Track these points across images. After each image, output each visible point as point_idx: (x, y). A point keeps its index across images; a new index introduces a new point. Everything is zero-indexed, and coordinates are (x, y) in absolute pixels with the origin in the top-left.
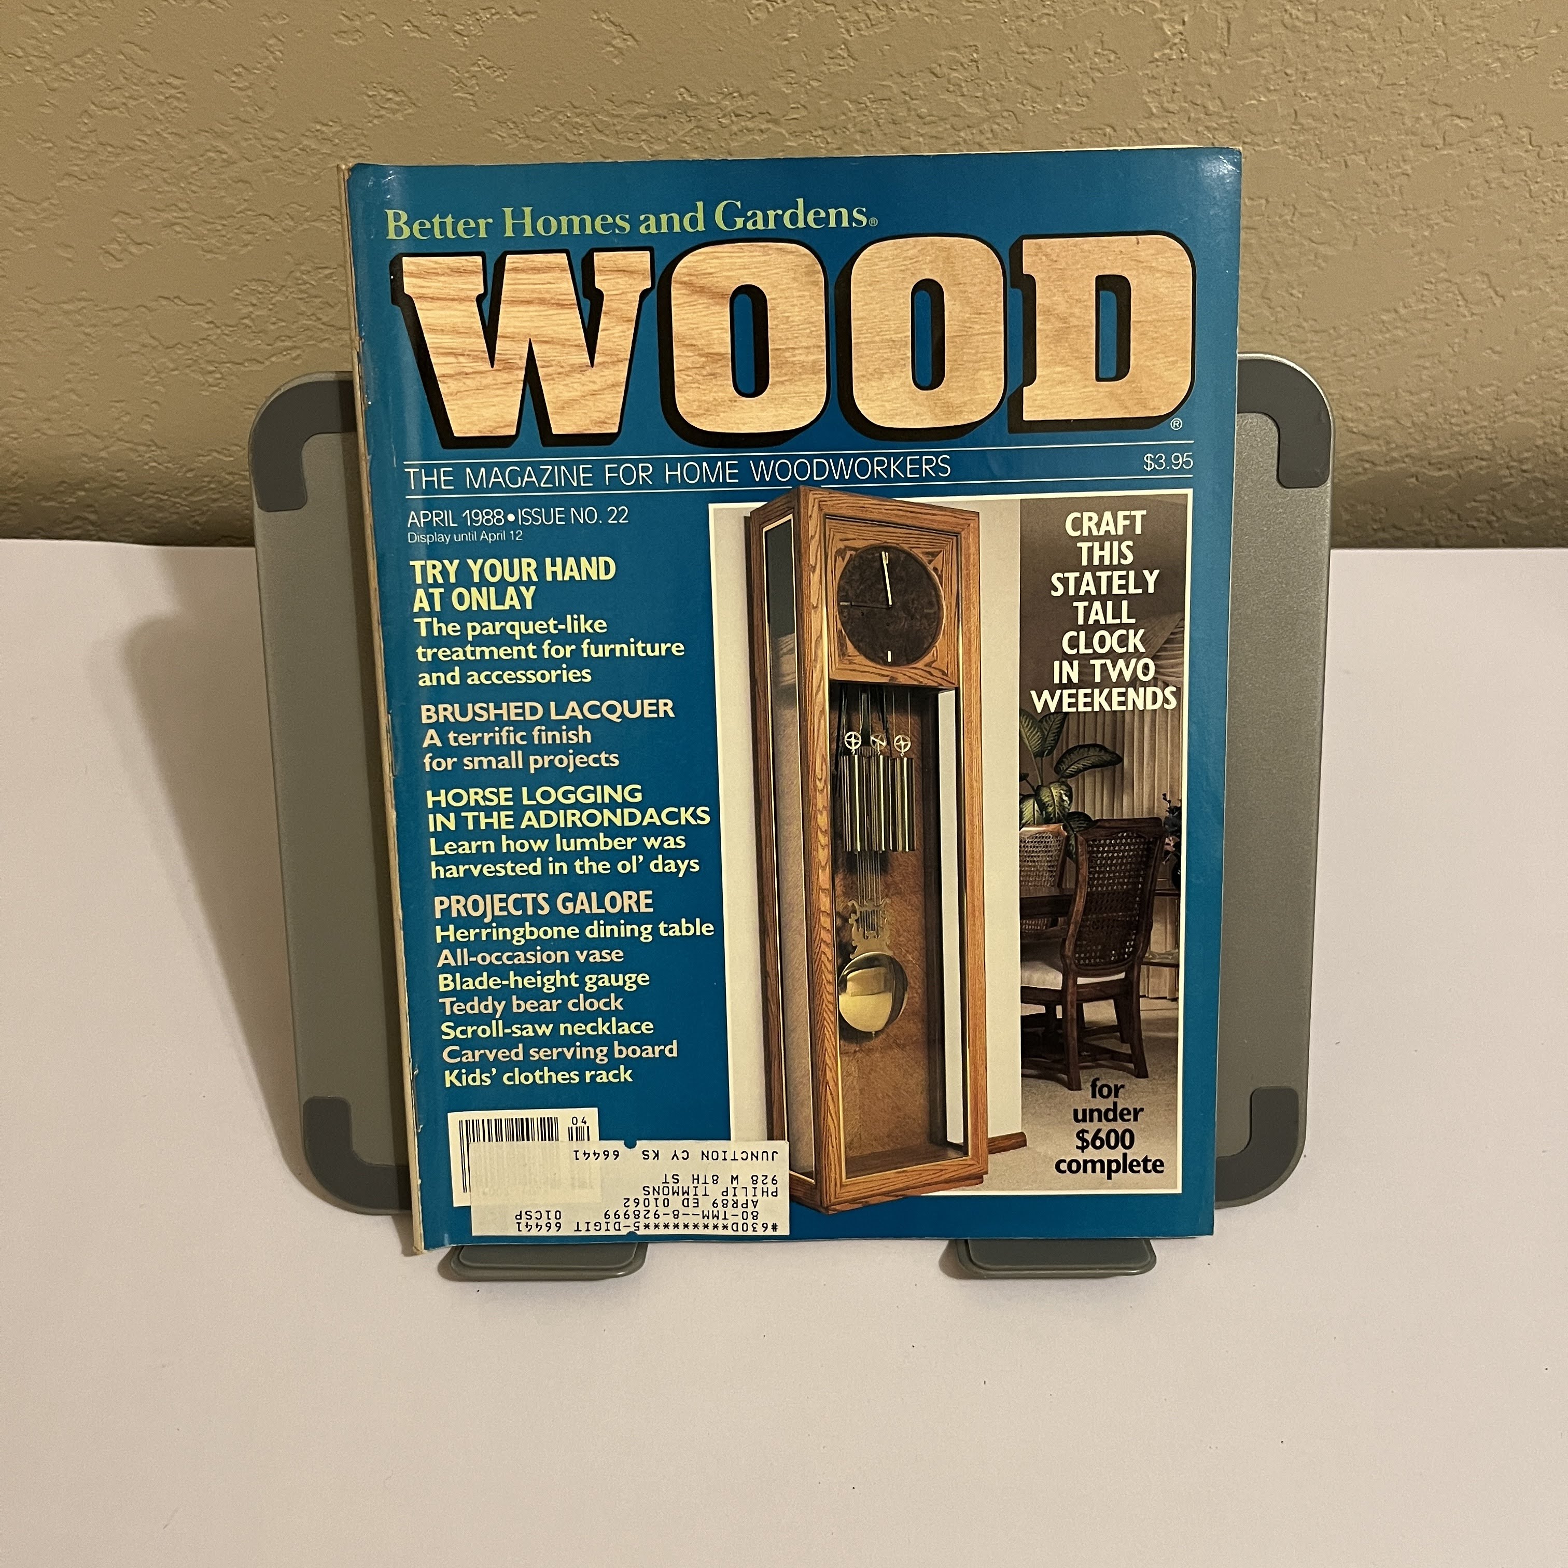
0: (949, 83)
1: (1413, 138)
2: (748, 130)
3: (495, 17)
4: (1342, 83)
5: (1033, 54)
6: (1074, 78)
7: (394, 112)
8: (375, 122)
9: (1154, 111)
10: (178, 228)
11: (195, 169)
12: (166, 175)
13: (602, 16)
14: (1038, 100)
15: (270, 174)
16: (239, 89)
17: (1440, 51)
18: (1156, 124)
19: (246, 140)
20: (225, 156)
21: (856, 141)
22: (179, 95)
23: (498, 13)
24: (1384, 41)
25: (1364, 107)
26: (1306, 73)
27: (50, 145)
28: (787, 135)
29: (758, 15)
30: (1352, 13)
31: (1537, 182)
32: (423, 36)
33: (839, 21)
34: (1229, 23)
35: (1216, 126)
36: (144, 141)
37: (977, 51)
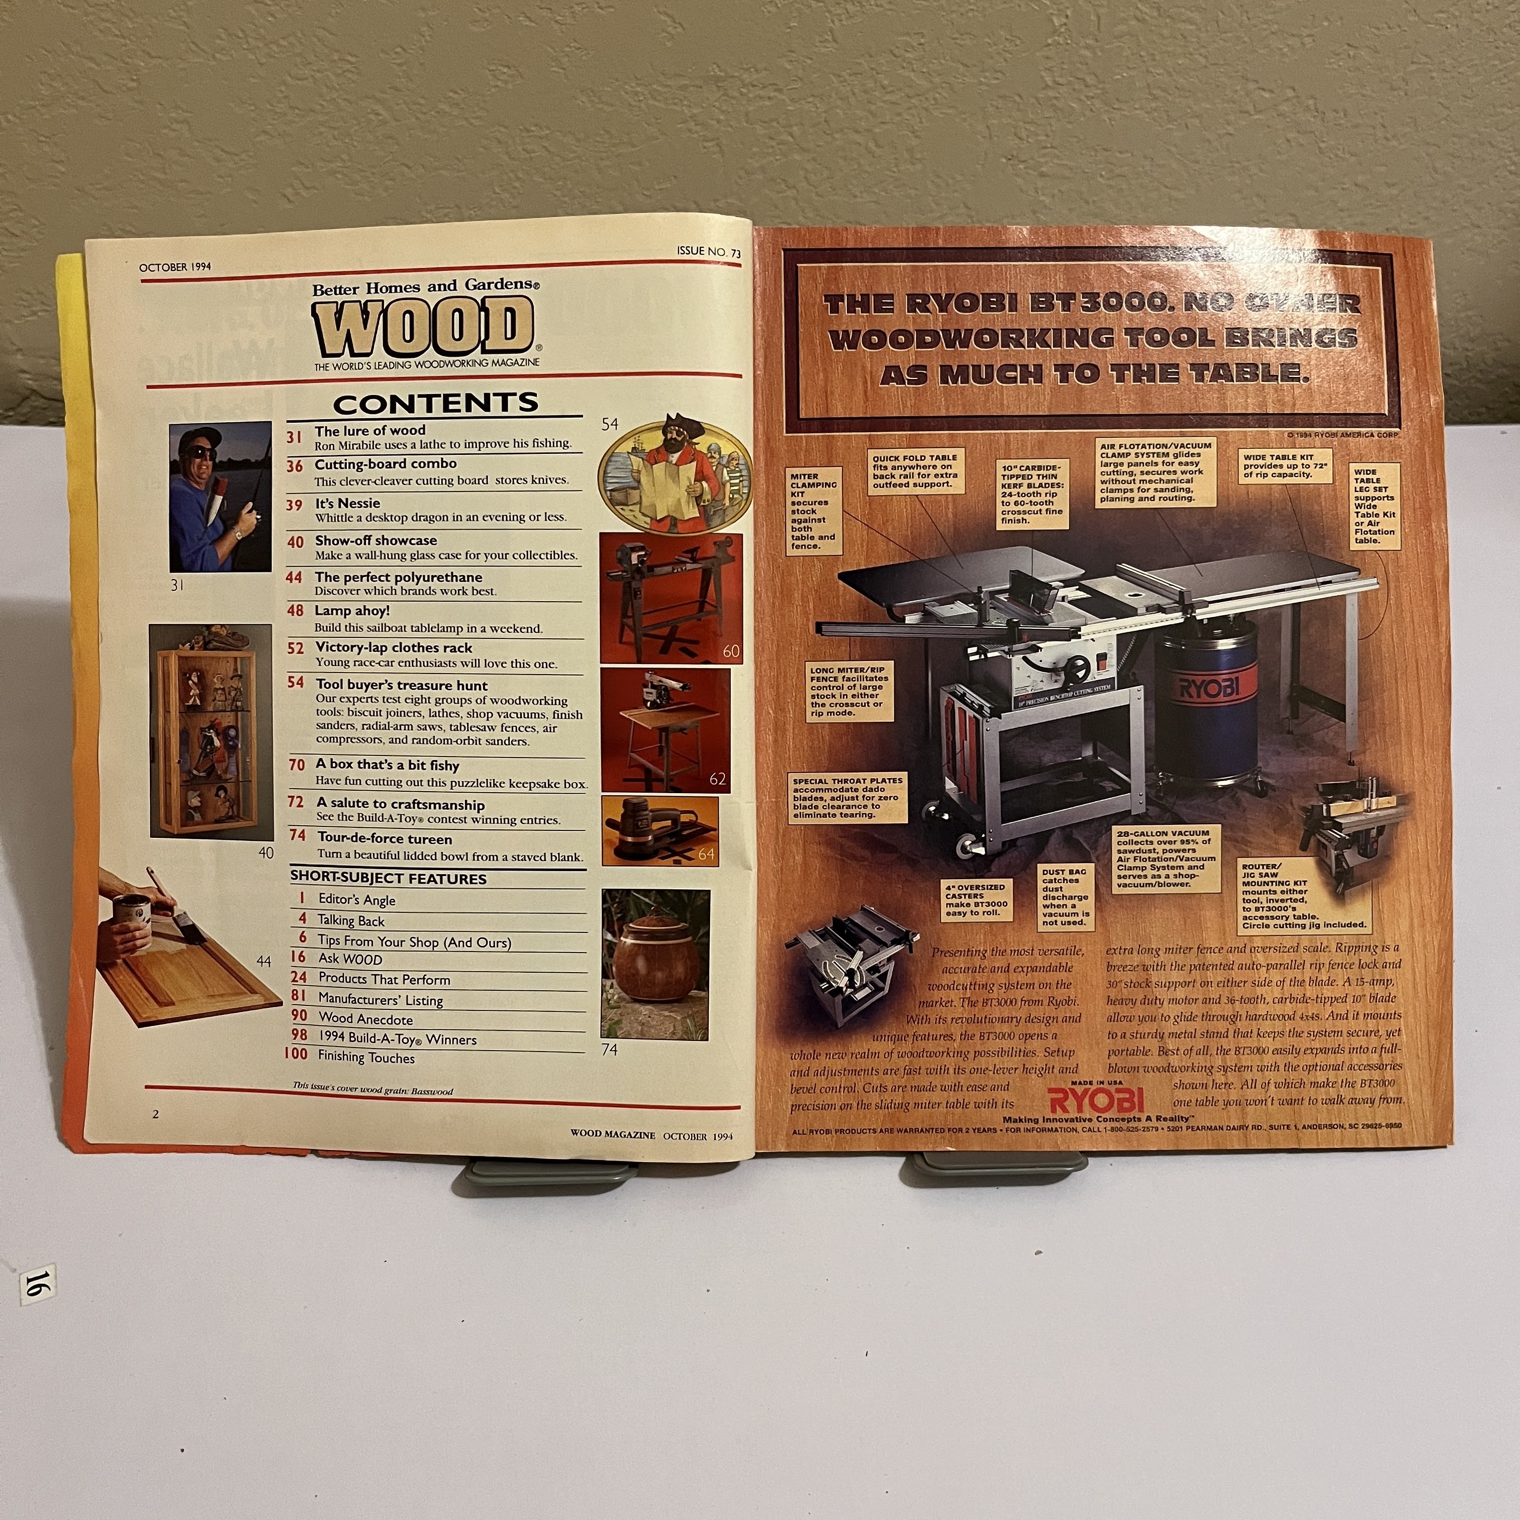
0: (904, 61)
1: (1231, 105)
2: (761, 98)
3: (585, 10)
4: (1180, 62)
5: (963, 40)
6: (992, 58)
7: (506, 82)
8: (493, 90)
9: (1050, 83)
10: (339, 176)
11: (356, 128)
12: (336, 133)
13: (661, 10)
14: (967, 74)
15: (412, 131)
16: (400, 65)
17: (1246, 39)
18: (1051, 93)
19: (398, 104)
20: (381, 118)
21: (838, 107)
22: (353, 69)
23: (587, 7)
24: (1207, 31)
25: (1197, 81)
26: (1153, 55)
27: (253, 108)
28: (788, 100)
29: (770, 9)
30: (1183, 10)
31: (1323, 142)
32: (533, 24)
33: (827, 14)
34: (1099, 18)
35: (1091, 94)
36: (322, 105)
37: (923, 36)
